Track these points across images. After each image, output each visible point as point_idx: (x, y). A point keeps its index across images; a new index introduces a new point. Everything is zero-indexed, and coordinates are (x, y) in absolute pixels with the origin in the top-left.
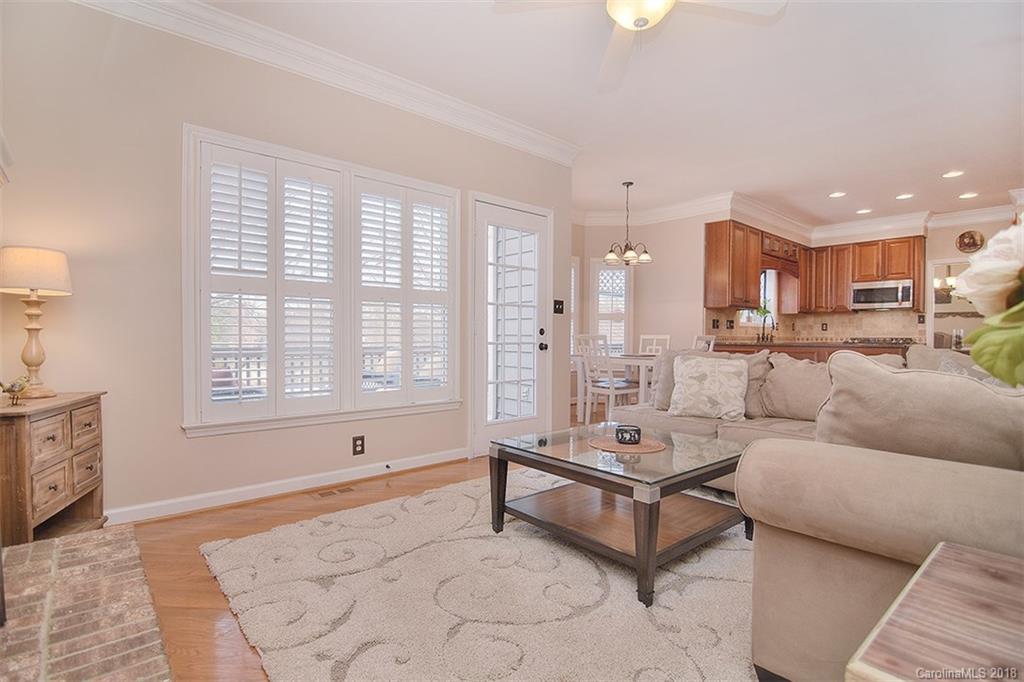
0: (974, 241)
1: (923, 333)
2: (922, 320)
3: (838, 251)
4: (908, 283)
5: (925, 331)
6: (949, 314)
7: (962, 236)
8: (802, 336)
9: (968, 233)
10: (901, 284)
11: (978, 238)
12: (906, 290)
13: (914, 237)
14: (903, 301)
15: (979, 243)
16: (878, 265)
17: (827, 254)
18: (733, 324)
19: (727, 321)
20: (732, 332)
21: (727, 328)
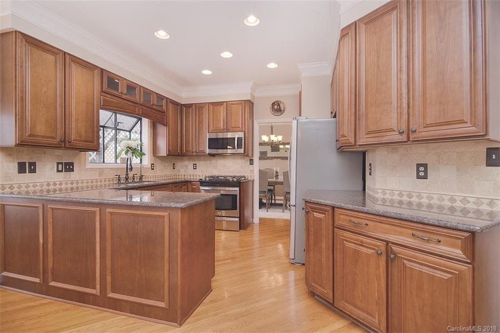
0: (280, 107)
1: (252, 171)
2: (252, 162)
3: (199, 107)
4: (241, 135)
5: (254, 170)
6: (275, 158)
7: (273, 104)
8: (181, 173)
9: (277, 102)
10: (237, 135)
11: (282, 106)
12: (239, 139)
13: (245, 100)
14: (238, 148)
15: (282, 109)
16: (224, 120)
17: (192, 110)
18: (73, 166)
19: (58, 164)
20: (70, 175)
21: (58, 171)
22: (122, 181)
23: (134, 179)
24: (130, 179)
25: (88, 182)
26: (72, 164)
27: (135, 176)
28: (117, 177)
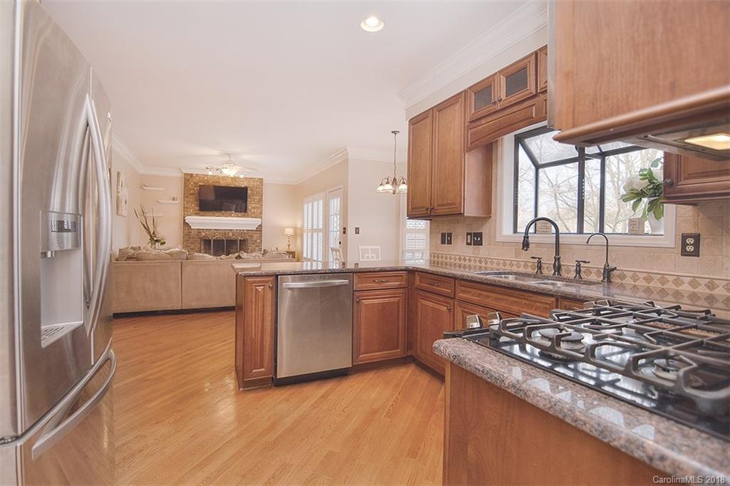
18: (481, 239)
19: (468, 234)
20: (479, 251)
21: (468, 244)
22: (545, 272)
23: (578, 272)
24: (569, 271)
25: (499, 264)
26: (480, 235)
27: (582, 264)
28: (536, 260)
